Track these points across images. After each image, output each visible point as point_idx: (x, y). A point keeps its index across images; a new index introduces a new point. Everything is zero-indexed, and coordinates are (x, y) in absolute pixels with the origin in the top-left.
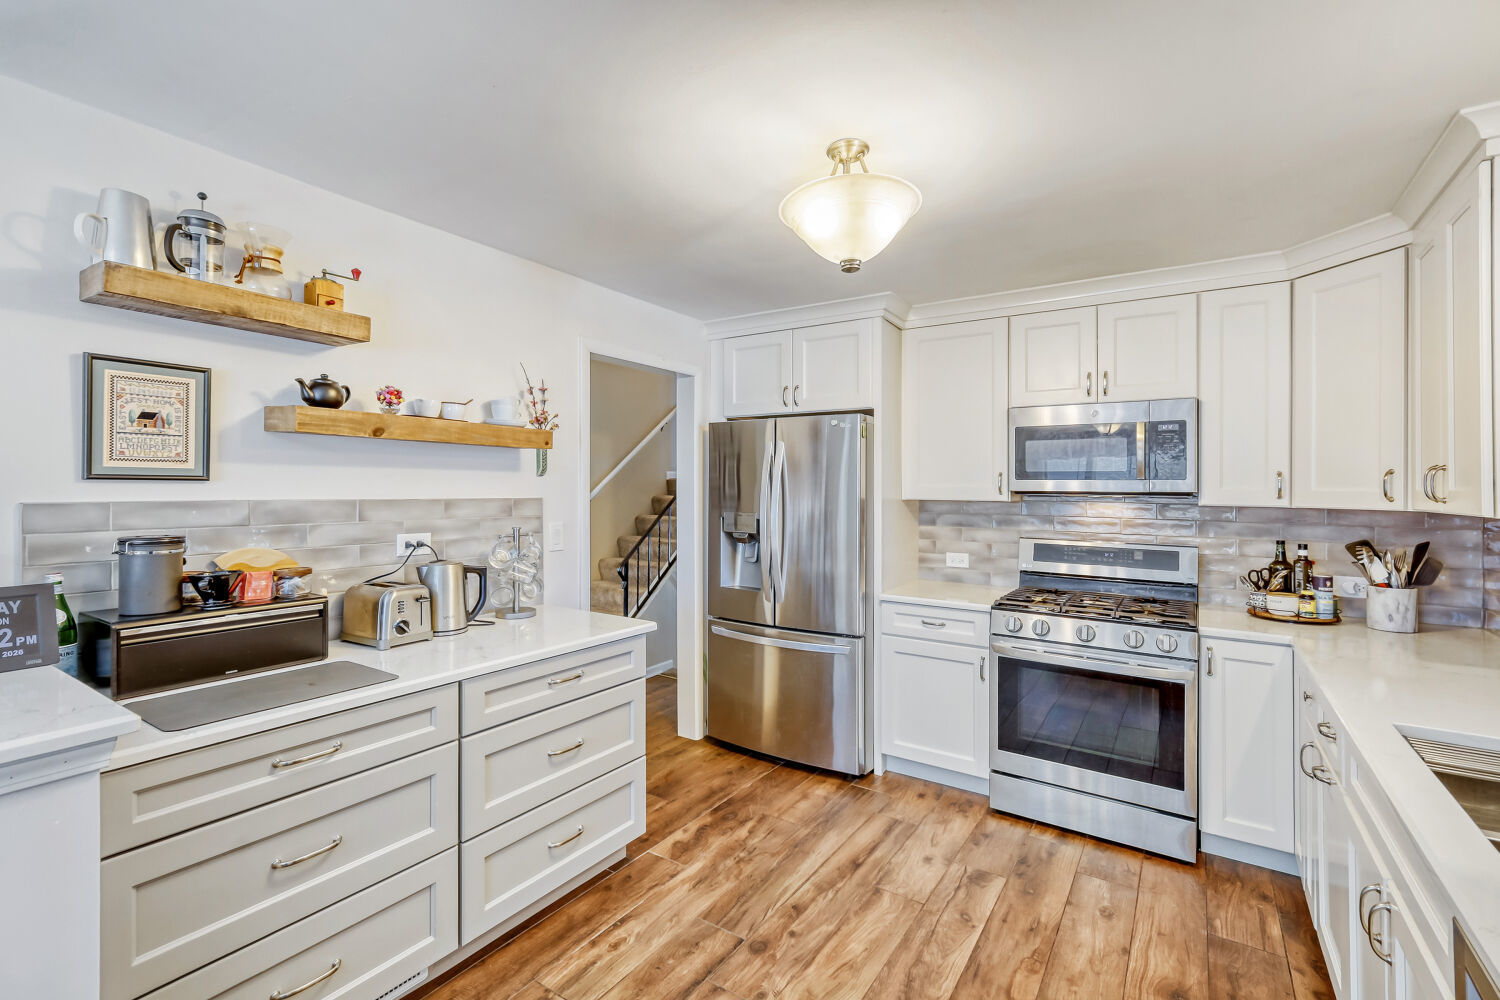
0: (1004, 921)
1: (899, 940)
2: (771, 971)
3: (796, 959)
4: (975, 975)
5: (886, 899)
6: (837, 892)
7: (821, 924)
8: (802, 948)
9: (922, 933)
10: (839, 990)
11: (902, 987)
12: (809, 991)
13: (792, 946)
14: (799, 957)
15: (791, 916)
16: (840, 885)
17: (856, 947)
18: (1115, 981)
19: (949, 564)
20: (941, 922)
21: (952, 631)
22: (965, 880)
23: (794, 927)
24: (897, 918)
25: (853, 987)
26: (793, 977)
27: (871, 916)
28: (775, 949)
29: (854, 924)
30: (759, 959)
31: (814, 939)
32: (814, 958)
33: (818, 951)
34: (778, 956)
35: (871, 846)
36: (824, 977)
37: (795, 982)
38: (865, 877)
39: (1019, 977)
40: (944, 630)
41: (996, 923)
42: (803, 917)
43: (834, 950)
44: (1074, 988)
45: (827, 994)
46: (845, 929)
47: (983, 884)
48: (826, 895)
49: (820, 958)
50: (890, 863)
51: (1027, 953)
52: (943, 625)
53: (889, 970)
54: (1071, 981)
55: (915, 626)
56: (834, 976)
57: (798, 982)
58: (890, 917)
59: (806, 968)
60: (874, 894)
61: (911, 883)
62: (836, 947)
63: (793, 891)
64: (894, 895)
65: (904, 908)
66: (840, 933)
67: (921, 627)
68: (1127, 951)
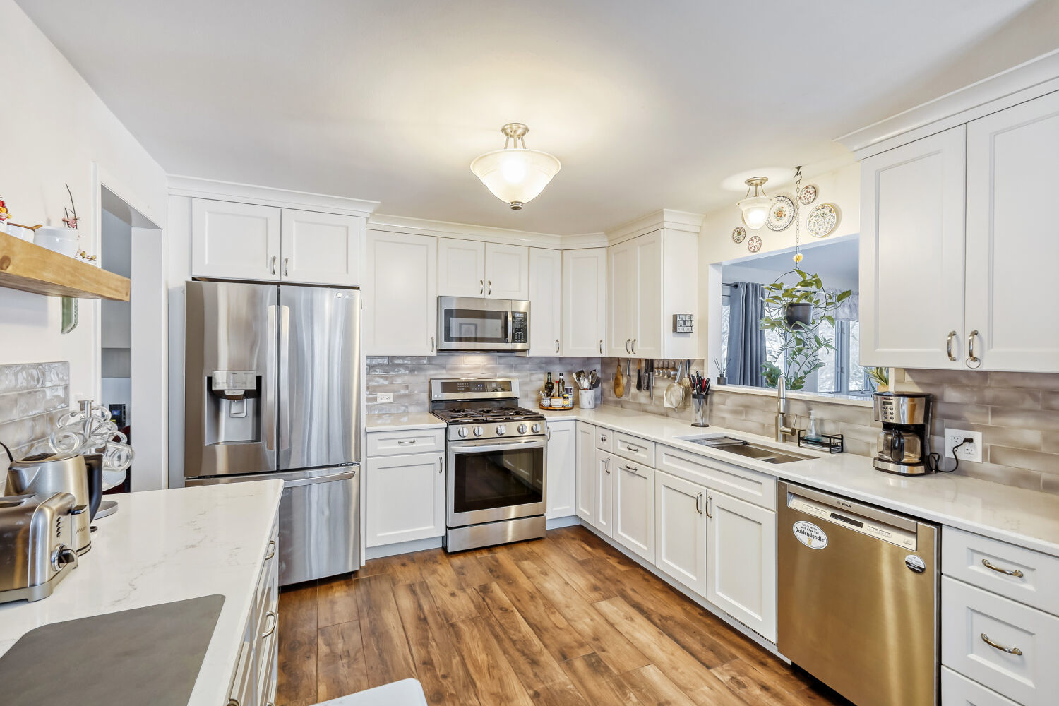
0: (519, 600)
1: (495, 640)
2: (461, 702)
3: (464, 686)
4: (539, 630)
5: (461, 625)
6: (434, 639)
7: (451, 661)
8: (459, 680)
9: (498, 629)
10: (503, 681)
11: (524, 657)
12: (492, 694)
13: (453, 682)
14: (464, 683)
15: (429, 669)
16: (430, 635)
17: (482, 657)
18: (577, 596)
19: (379, 401)
20: (499, 618)
21: (419, 445)
22: (481, 594)
23: (440, 672)
24: (479, 630)
25: (507, 675)
26: (476, 695)
27: (467, 638)
28: (447, 691)
29: (465, 648)
30: (446, 702)
31: (458, 670)
32: (472, 678)
33: (467, 672)
34: (454, 692)
35: (416, 606)
36: (489, 682)
37: (480, 696)
38: (437, 622)
39: (552, 618)
40: (414, 445)
41: (518, 604)
42: (436, 665)
43: (475, 666)
44: (572, 609)
45: (501, 687)
46: (465, 654)
47: (490, 590)
48: (431, 645)
49: (475, 676)
50: (438, 608)
51: (543, 608)
52: (414, 442)
53: (508, 654)
54: (567, 607)
55: (394, 446)
56: (492, 677)
57: (482, 695)
58: (475, 632)
59: (476, 686)
60: (453, 628)
61: (461, 610)
62: (473, 664)
63: (410, 657)
64: (463, 621)
65: (475, 624)
66: (465, 657)
67: (398, 446)
68: (567, 584)
